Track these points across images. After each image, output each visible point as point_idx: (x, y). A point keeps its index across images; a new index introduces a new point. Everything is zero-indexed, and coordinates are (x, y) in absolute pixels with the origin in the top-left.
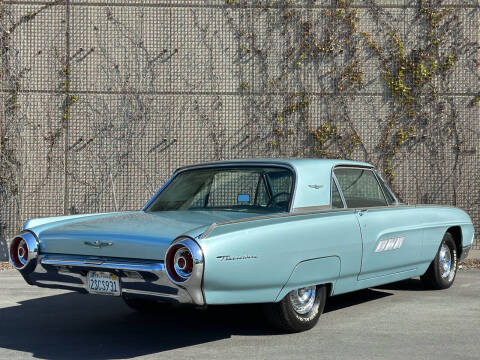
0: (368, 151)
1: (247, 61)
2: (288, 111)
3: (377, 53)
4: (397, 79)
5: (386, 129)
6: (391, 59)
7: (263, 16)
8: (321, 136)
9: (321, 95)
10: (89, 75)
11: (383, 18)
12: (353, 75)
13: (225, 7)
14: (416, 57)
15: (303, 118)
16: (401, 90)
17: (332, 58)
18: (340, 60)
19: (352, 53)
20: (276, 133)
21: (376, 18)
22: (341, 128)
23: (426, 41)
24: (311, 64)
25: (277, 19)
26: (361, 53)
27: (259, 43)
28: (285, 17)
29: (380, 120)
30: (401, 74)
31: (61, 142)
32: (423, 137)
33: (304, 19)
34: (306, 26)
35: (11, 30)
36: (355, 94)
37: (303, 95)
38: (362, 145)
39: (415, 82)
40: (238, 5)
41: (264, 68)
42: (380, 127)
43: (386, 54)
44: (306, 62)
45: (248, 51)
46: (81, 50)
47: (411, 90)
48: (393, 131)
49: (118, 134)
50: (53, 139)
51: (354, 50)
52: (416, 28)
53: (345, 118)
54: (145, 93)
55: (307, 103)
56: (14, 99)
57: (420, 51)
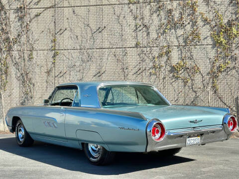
0: (203, 75)
1: (140, 30)
2: (161, 56)
3: (208, 23)
4: (220, 36)
5: (214, 63)
6: (216, 25)
7: (148, 7)
8: (178, 67)
9: (178, 46)
10: (65, 41)
11: (212, 4)
12: (195, 35)
13: (129, 4)
14: (230, 24)
15: (168, 59)
16: (221, 42)
17: (184, 27)
18: (188, 27)
19: (194, 23)
20: (154, 67)
21: (208, 4)
22: (189, 63)
23: (236, 15)
24: (173, 31)
25: (155, 8)
26: (200, 23)
27: (146, 21)
28: (159, 7)
29: (210, 58)
30: (222, 33)
31: (52, 74)
32: (234, 67)
33: (169, 7)
34: (170, 11)
35: (30, 22)
36: (197, 45)
37: (169, 47)
38: (200, 72)
39: (229, 37)
40: (135, 3)
41: (148, 34)
42: (210, 62)
43: (213, 23)
44: (170, 29)
45: (140, 26)
46: (61, 30)
47: (227, 42)
48: (217, 64)
49: (78, 69)
50: (48, 72)
51: (196, 22)
52: (230, 8)
53: (191, 58)
54: (91, 49)
55: (171, 51)
56: (31, 54)
57: (232, 20)
